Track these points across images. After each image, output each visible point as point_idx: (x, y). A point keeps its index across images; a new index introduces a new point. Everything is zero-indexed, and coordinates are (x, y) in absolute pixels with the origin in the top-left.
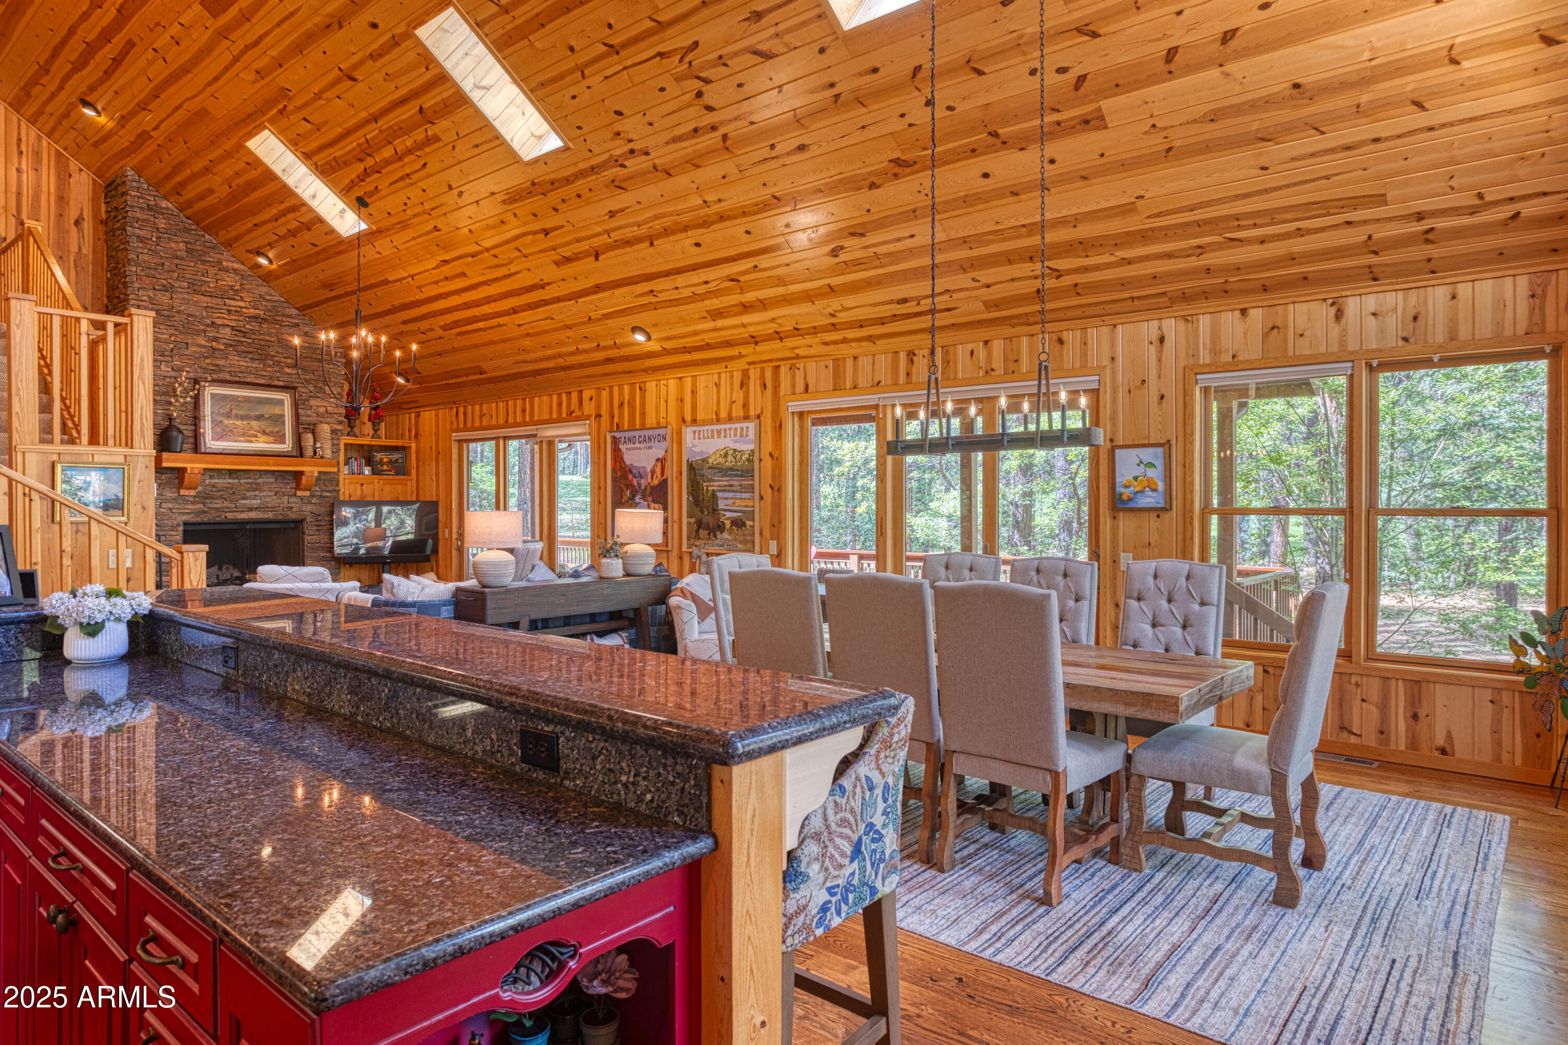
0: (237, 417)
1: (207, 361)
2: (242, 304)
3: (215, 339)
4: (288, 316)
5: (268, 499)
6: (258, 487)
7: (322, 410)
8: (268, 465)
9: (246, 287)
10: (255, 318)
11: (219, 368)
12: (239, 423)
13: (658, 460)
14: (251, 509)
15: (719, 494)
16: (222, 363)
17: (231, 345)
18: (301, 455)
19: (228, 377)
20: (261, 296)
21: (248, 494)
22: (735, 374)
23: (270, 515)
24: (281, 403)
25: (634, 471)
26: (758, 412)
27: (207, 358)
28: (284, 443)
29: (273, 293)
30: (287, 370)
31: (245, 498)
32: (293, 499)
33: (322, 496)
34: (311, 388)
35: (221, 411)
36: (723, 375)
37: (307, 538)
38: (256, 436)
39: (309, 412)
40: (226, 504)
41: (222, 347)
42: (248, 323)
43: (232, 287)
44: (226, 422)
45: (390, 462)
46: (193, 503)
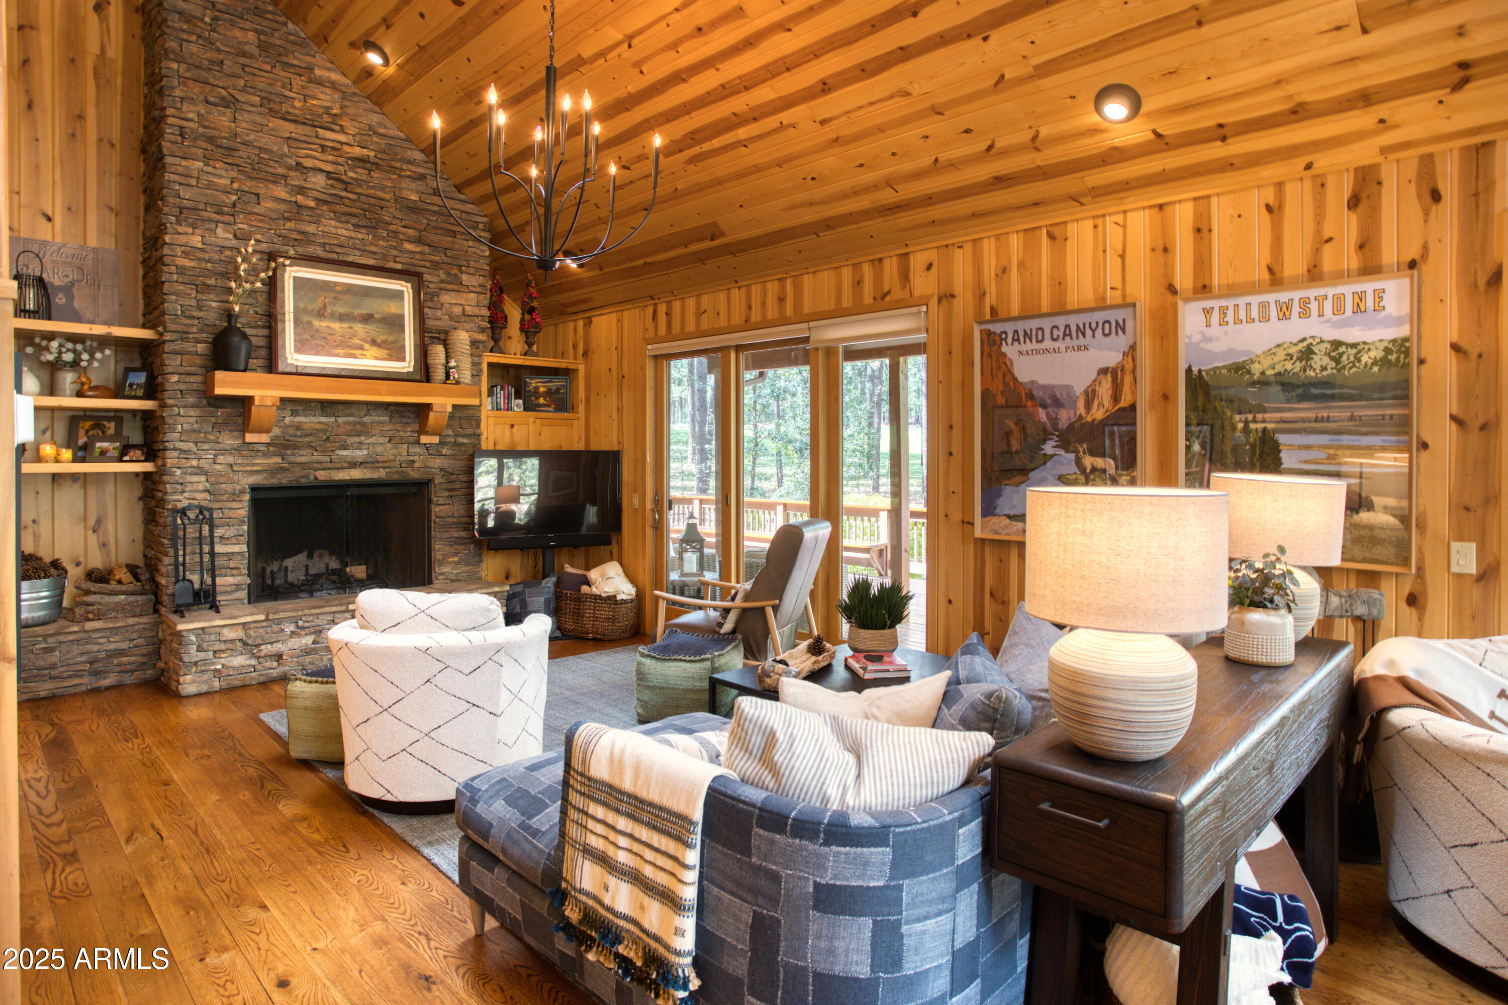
0: (334, 317)
1: (290, 225)
2: (342, 138)
3: (301, 190)
4: (409, 162)
5: (379, 449)
6: (362, 430)
7: (457, 310)
8: (379, 394)
9: (351, 111)
10: (361, 161)
11: (306, 239)
12: (336, 326)
13: (1103, 371)
14: (353, 465)
15: (1282, 438)
16: (311, 229)
17: (325, 202)
18: (428, 378)
19: (319, 252)
20: (371, 128)
21: (350, 440)
22: (1331, 182)
23: (380, 474)
24: (398, 296)
25: (1038, 394)
26: (1413, 253)
27: (289, 219)
28: (403, 359)
29: (389, 124)
30: (408, 246)
31: (345, 447)
32: (415, 449)
33: (456, 444)
34: (443, 276)
35: (310, 307)
36: (1291, 190)
37: (436, 509)
38: (361, 348)
39: (439, 313)
40: (317, 456)
41: (312, 204)
42: (352, 168)
43: (327, 110)
44: (316, 323)
45: (549, 393)
46: (266, 455)
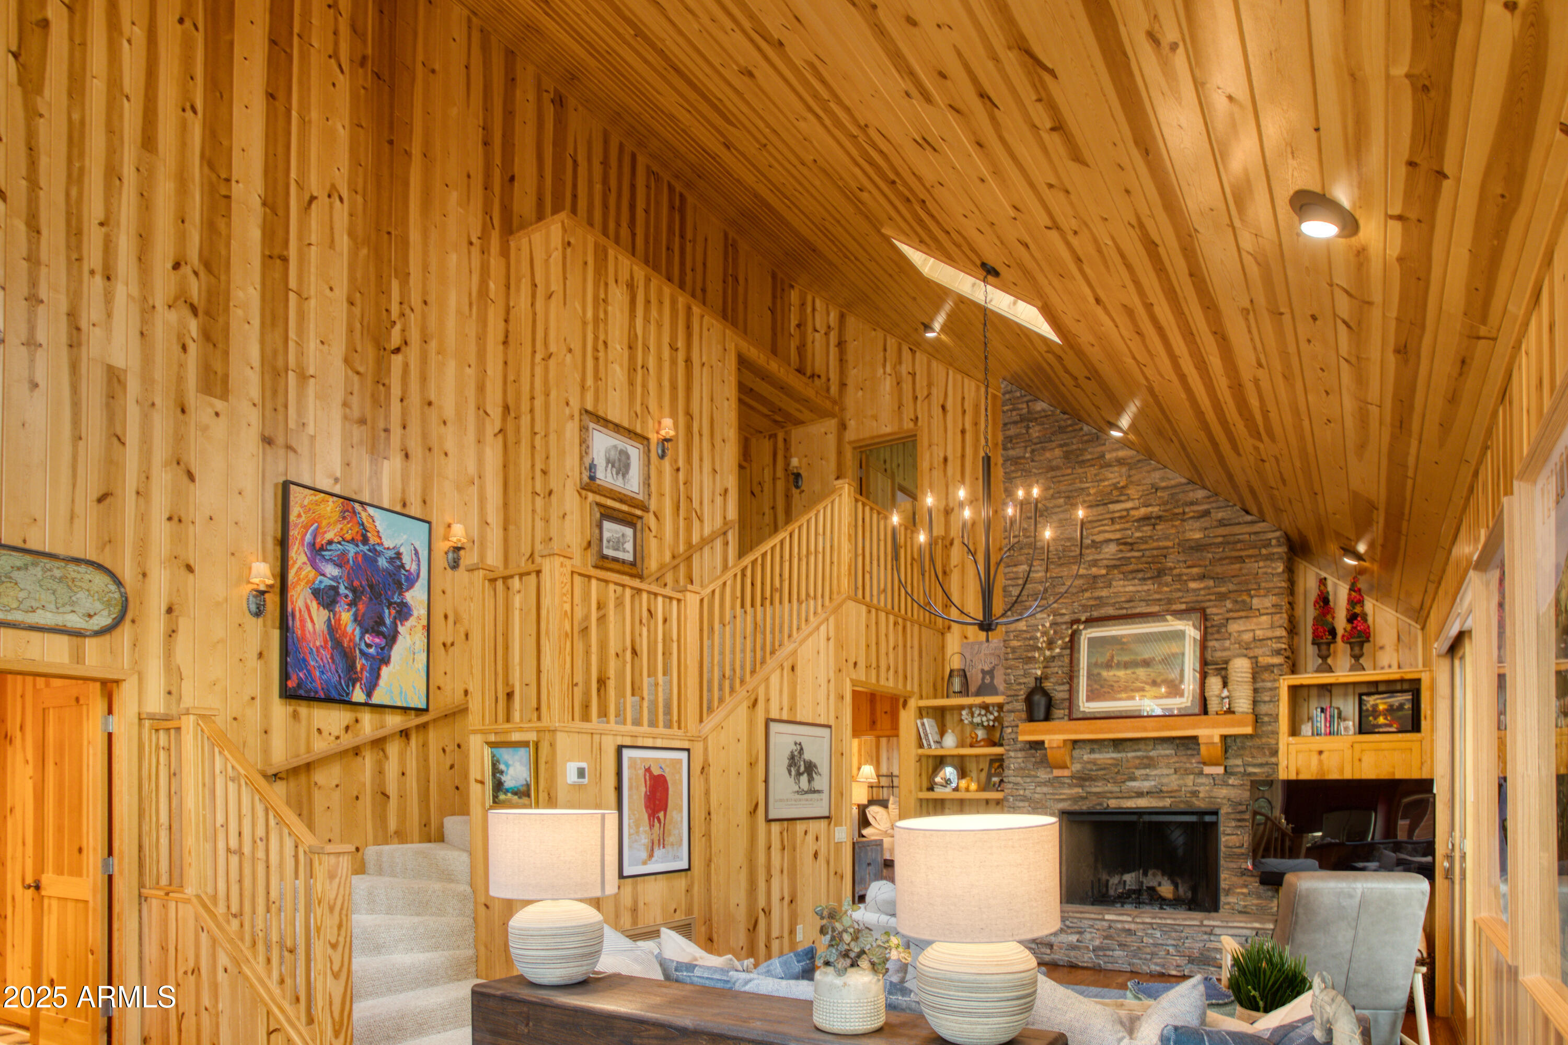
0: (1119, 666)
1: (1087, 595)
2: (1129, 505)
3: (1095, 563)
4: (1192, 503)
5: (1165, 780)
6: (1150, 763)
7: (1247, 637)
8: (1163, 730)
9: (1134, 479)
10: (1146, 519)
11: (1101, 602)
12: (1121, 673)
14: (1140, 794)
16: (1104, 593)
17: (1115, 567)
18: (1205, 712)
19: (1111, 611)
20: (1153, 485)
21: (1138, 773)
23: (1166, 803)
24: (1179, 636)
27: (1086, 590)
28: (1182, 695)
29: (1170, 474)
30: (1193, 585)
31: (1133, 779)
32: (1202, 780)
33: (1246, 774)
34: (1229, 605)
35: (1100, 661)
37: (1223, 839)
38: (1143, 690)
39: (1227, 643)
40: (1110, 787)
41: (1104, 572)
42: (1138, 529)
43: (1115, 486)
44: (1105, 674)
45: (1391, 710)
46: (1070, 786)
